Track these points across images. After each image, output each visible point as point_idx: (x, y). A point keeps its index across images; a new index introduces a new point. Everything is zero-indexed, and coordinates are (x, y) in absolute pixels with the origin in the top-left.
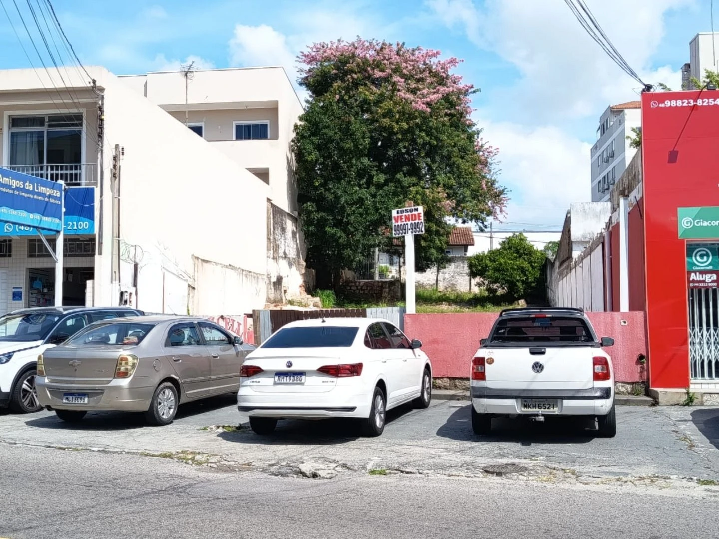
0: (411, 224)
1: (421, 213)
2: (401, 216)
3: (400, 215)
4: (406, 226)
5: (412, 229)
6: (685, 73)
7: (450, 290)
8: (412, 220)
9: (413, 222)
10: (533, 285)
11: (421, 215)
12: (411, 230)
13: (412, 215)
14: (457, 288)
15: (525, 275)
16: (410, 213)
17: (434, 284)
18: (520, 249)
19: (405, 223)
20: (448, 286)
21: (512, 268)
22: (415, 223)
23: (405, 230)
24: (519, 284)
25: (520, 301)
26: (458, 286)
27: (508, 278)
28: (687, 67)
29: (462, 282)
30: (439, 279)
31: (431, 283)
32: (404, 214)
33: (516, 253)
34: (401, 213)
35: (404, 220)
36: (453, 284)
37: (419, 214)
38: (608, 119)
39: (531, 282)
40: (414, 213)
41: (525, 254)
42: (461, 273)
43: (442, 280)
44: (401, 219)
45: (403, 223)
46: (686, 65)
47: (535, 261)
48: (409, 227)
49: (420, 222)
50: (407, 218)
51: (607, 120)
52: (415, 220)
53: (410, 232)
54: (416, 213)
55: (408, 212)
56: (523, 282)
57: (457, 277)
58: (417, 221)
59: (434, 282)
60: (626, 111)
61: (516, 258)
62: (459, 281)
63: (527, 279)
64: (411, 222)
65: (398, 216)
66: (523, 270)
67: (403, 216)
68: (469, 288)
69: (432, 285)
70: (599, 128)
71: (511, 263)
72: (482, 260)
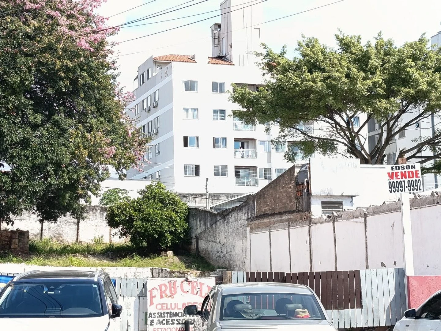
0: (409, 181)
1: (418, 171)
2: (396, 173)
3: (395, 171)
4: (403, 183)
5: (410, 186)
6: (215, 32)
7: (55, 240)
8: (409, 177)
9: (410, 180)
10: (182, 236)
11: (418, 172)
12: (408, 188)
13: (409, 172)
14: (63, 238)
15: (173, 226)
16: (406, 170)
17: (38, 234)
18: (165, 198)
19: (402, 180)
20: (53, 236)
21: (161, 218)
22: (412, 180)
23: (402, 187)
24: (167, 235)
25: (168, 252)
26: (65, 235)
27: (158, 229)
28: (217, 27)
29: (68, 231)
30: (44, 228)
31: (35, 233)
32: (400, 170)
33: (161, 202)
34: (396, 169)
35: (400, 177)
36: (58, 234)
37: (416, 171)
38: (150, 70)
39: (179, 233)
40: (411, 170)
41: (170, 204)
42: (67, 222)
43: (47, 229)
44: (397, 176)
45: (399, 181)
46: (216, 24)
47: (180, 212)
48: (406, 185)
49: (417, 179)
50: (404, 175)
51: (148, 70)
52: (413, 177)
53: (407, 189)
54: (413, 170)
55: (404, 169)
56: (171, 233)
57: (63, 226)
58: (414, 179)
59: (39, 231)
60: (174, 63)
61: (161, 207)
62: (66, 230)
63: (176, 230)
64: (408, 179)
65: (393, 173)
66: (171, 220)
67: (399, 172)
68: (76, 238)
69: (35, 235)
70: (137, 77)
71: (159, 213)
72: (125, 209)
